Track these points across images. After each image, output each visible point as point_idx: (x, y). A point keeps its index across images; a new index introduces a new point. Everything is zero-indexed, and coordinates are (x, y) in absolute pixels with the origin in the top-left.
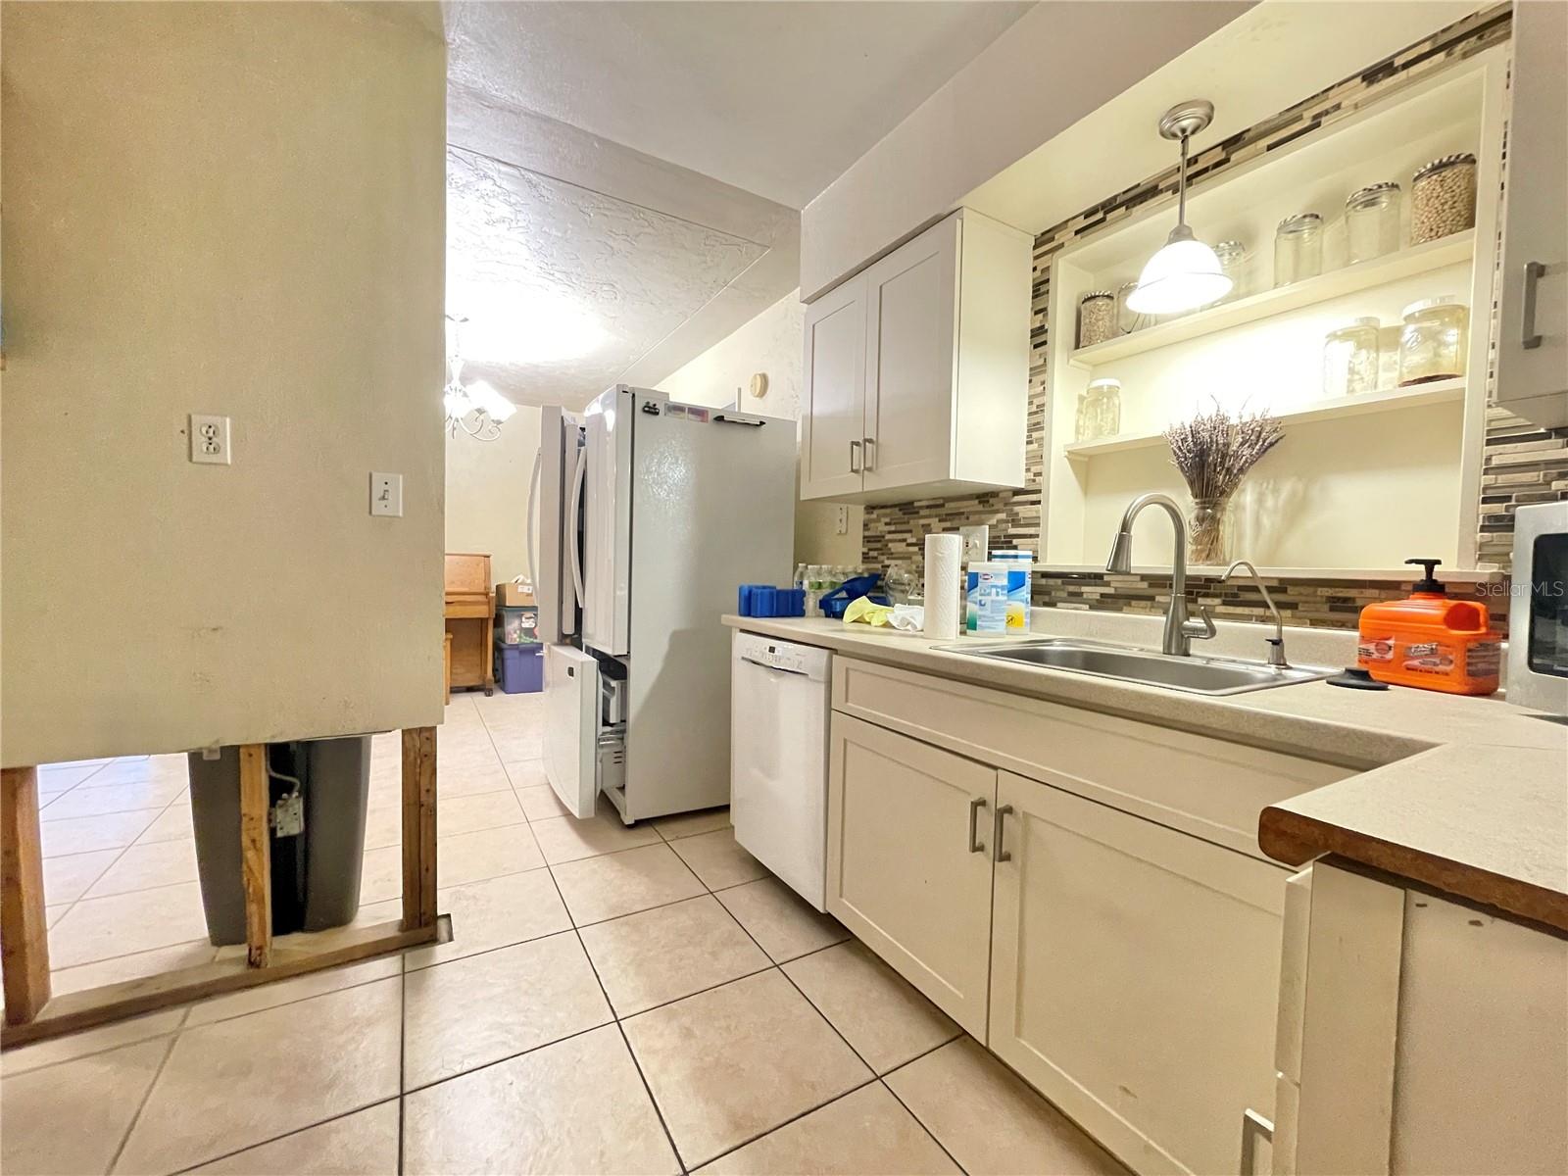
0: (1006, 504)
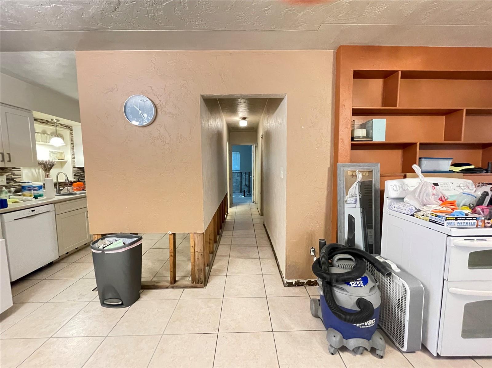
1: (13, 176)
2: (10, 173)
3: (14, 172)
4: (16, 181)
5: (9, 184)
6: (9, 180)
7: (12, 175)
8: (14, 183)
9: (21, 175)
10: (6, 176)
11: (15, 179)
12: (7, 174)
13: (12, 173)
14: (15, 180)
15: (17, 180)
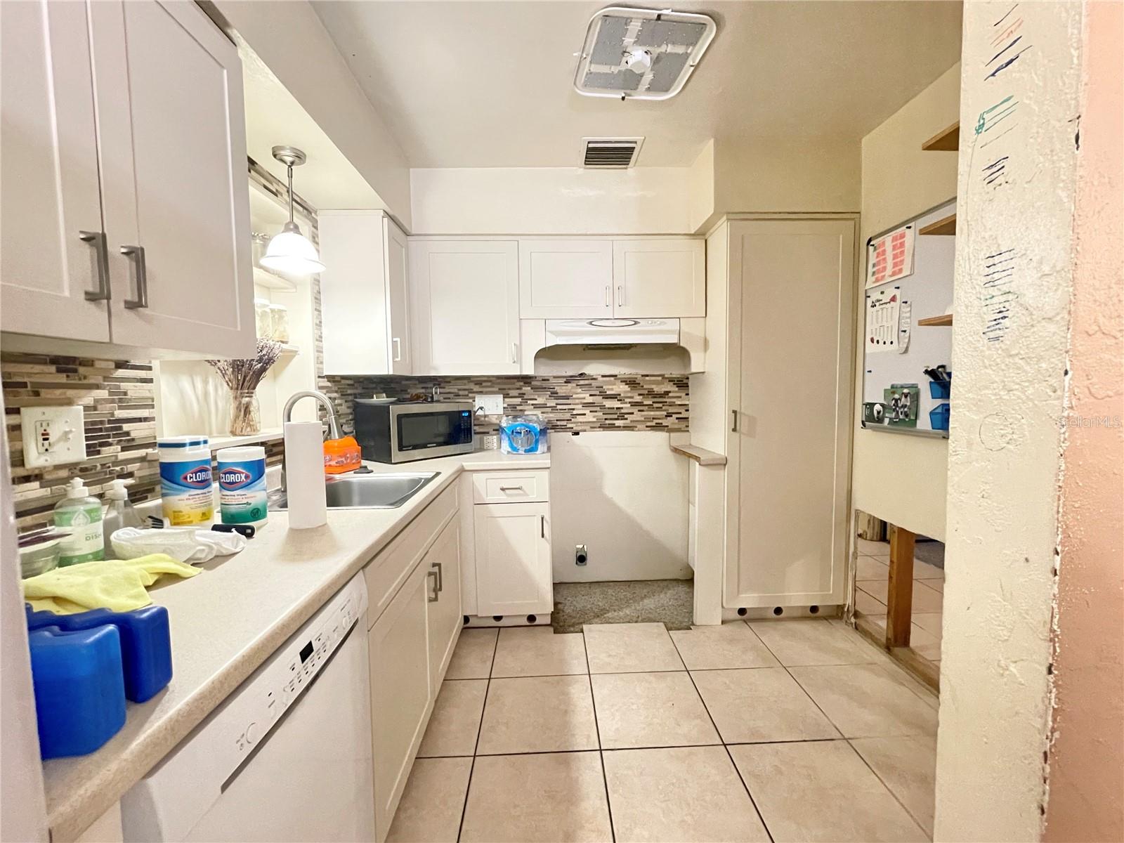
0: (106, 378)
1: (120, 408)
2: (103, 394)
3: (124, 386)
4: (133, 435)
5: (99, 452)
6: (97, 435)
7: (113, 401)
8: (123, 449)
9: (153, 407)
10: (86, 408)
11: (126, 427)
12: (89, 398)
13: (111, 393)
14: (128, 434)
15: (137, 431)
